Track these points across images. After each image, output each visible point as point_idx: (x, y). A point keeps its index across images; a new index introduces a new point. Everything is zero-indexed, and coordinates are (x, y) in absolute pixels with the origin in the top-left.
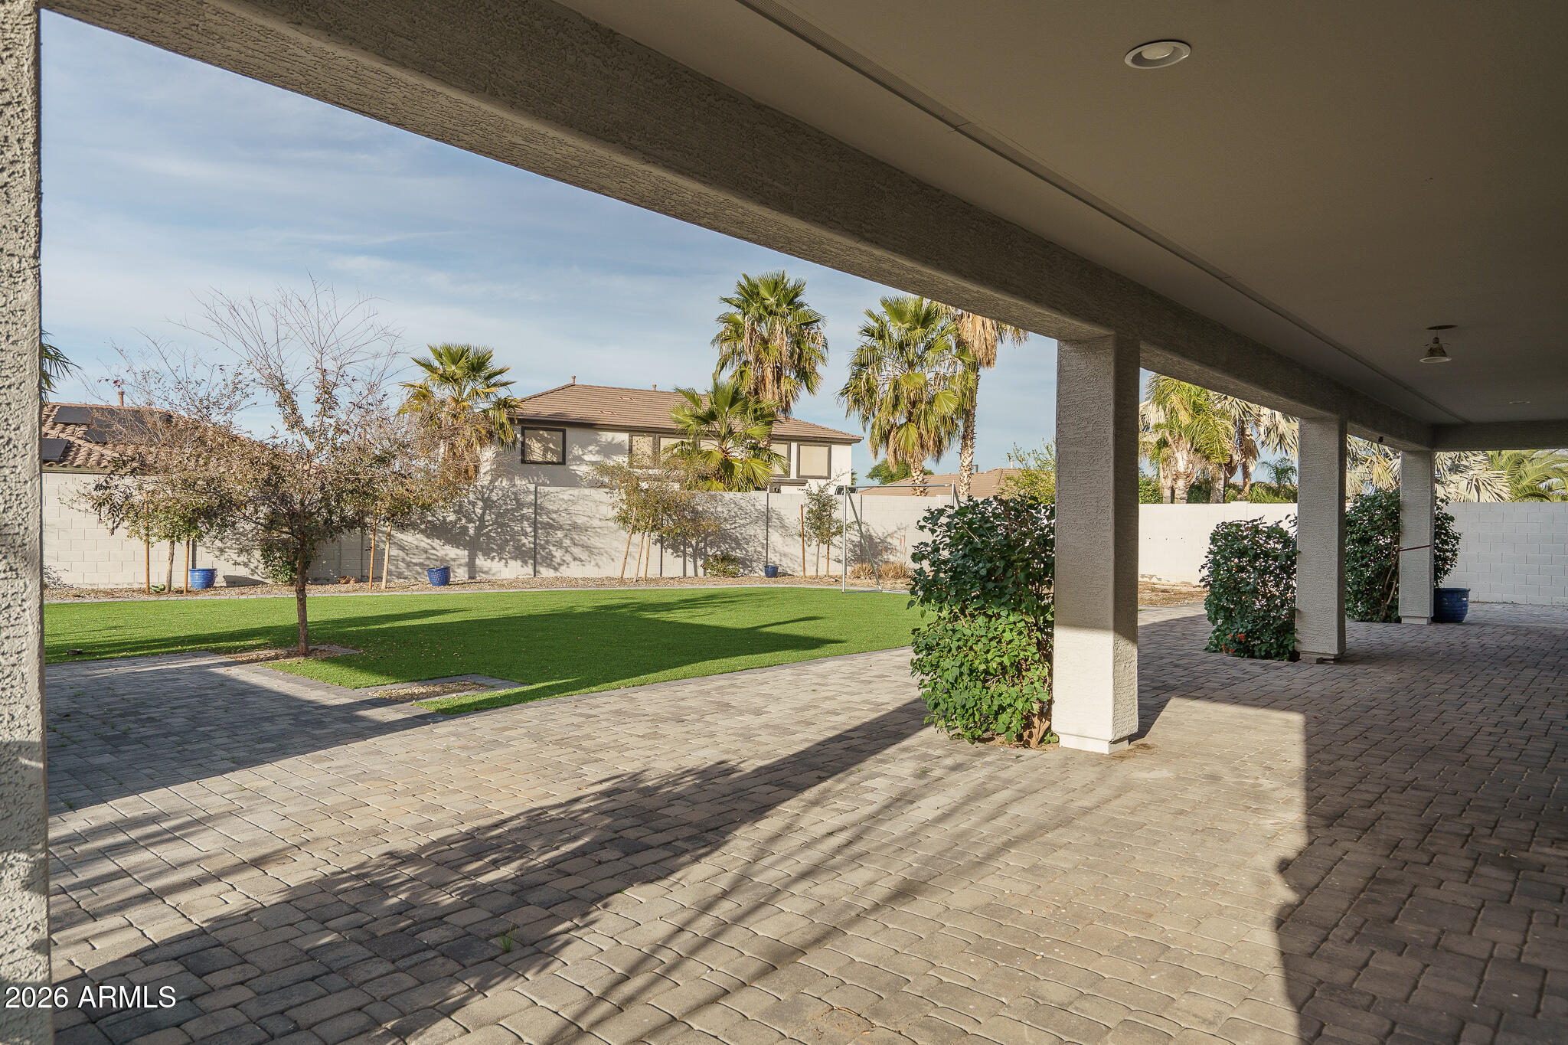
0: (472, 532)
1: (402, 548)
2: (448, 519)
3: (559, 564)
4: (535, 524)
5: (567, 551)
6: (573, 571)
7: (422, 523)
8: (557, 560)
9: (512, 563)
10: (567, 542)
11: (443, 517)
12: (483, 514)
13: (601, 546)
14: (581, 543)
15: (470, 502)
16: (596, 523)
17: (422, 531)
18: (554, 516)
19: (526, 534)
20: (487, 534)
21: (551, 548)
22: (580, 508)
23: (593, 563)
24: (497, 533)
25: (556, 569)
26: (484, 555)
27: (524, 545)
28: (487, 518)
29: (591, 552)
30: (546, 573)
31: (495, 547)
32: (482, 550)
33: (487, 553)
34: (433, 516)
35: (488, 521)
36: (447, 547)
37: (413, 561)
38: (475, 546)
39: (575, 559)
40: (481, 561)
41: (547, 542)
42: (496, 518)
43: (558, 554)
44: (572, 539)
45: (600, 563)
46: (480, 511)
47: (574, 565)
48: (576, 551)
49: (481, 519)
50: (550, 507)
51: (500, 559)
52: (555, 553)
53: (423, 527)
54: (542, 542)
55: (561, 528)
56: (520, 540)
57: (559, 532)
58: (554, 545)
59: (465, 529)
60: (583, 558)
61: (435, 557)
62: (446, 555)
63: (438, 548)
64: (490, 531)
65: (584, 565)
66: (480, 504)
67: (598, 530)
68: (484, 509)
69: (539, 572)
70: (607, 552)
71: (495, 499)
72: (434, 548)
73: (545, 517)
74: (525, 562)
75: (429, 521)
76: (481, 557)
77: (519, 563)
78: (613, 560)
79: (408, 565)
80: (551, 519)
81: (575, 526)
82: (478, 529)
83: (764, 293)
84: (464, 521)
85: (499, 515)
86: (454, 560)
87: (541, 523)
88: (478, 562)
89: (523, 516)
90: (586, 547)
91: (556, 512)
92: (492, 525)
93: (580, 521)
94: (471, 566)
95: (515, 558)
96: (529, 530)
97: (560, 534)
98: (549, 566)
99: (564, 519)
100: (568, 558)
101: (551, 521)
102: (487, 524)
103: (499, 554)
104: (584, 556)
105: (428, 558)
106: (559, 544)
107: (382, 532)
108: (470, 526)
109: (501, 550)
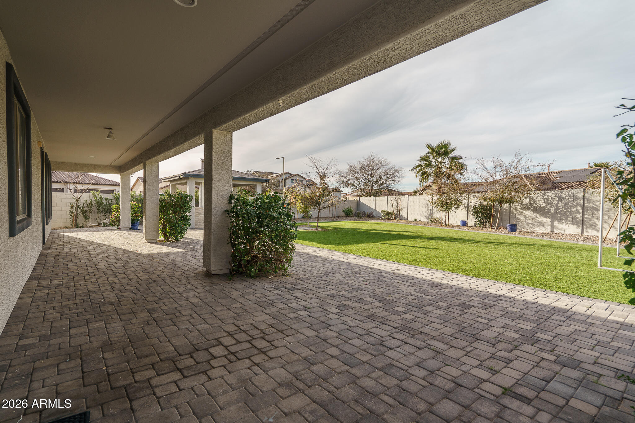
0: (552, 211)
1: (525, 217)
2: (542, 206)
4: (583, 208)
7: (531, 207)
9: (571, 226)
10: (605, 217)
11: (540, 205)
15: (552, 198)
17: (532, 211)
18: (597, 204)
19: (579, 213)
20: (560, 213)
21: (594, 220)
24: (564, 212)
25: (598, 231)
26: (558, 222)
27: (578, 218)
28: (560, 205)
30: (591, 232)
31: (564, 218)
32: (557, 219)
33: (560, 221)
34: (536, 204)
35: (560, 206)
36: (542, 217)
37: (529, 222)
38: (553, 218)
40: (556, 224)
41: (592, 217)
42: (564, 205)
44: (609, 216)
46: (557, 202)
49: (557, 206)
50: (594, 199)
51: (566, 224)
52: (597, 223)
53: (532, 209)
54: (590, 217)
56: (575, 216)
59: (549, 210)
61: (537, 221)
62: (542, 221)
64: (561, 211)
66: (557, 199)
68: (558, 201)
69: (586, 232)
71: (564, 196)
72: (537, 217)
73: (591, 204)
74: (578, 226)
75: (535, 207)
76: (557, 222)
77: (575, 226)
79: (528, 224)
82: (556, 210)
84: (549, 206)
85: (566, 204)
86: (545, 223)
87: (589, 207)
88: (555, 224)
89: (577, 204)
92: (562, 208)
94: (552, 226)
95: (573, 224)
96: (580, 210)
98: (592, 229)
101: (595, 206)
102: (559, 208)
103: (565, 222)
105: (534, 221)
107: (518, 210)
108: (552, 209)
109: (566, 220)
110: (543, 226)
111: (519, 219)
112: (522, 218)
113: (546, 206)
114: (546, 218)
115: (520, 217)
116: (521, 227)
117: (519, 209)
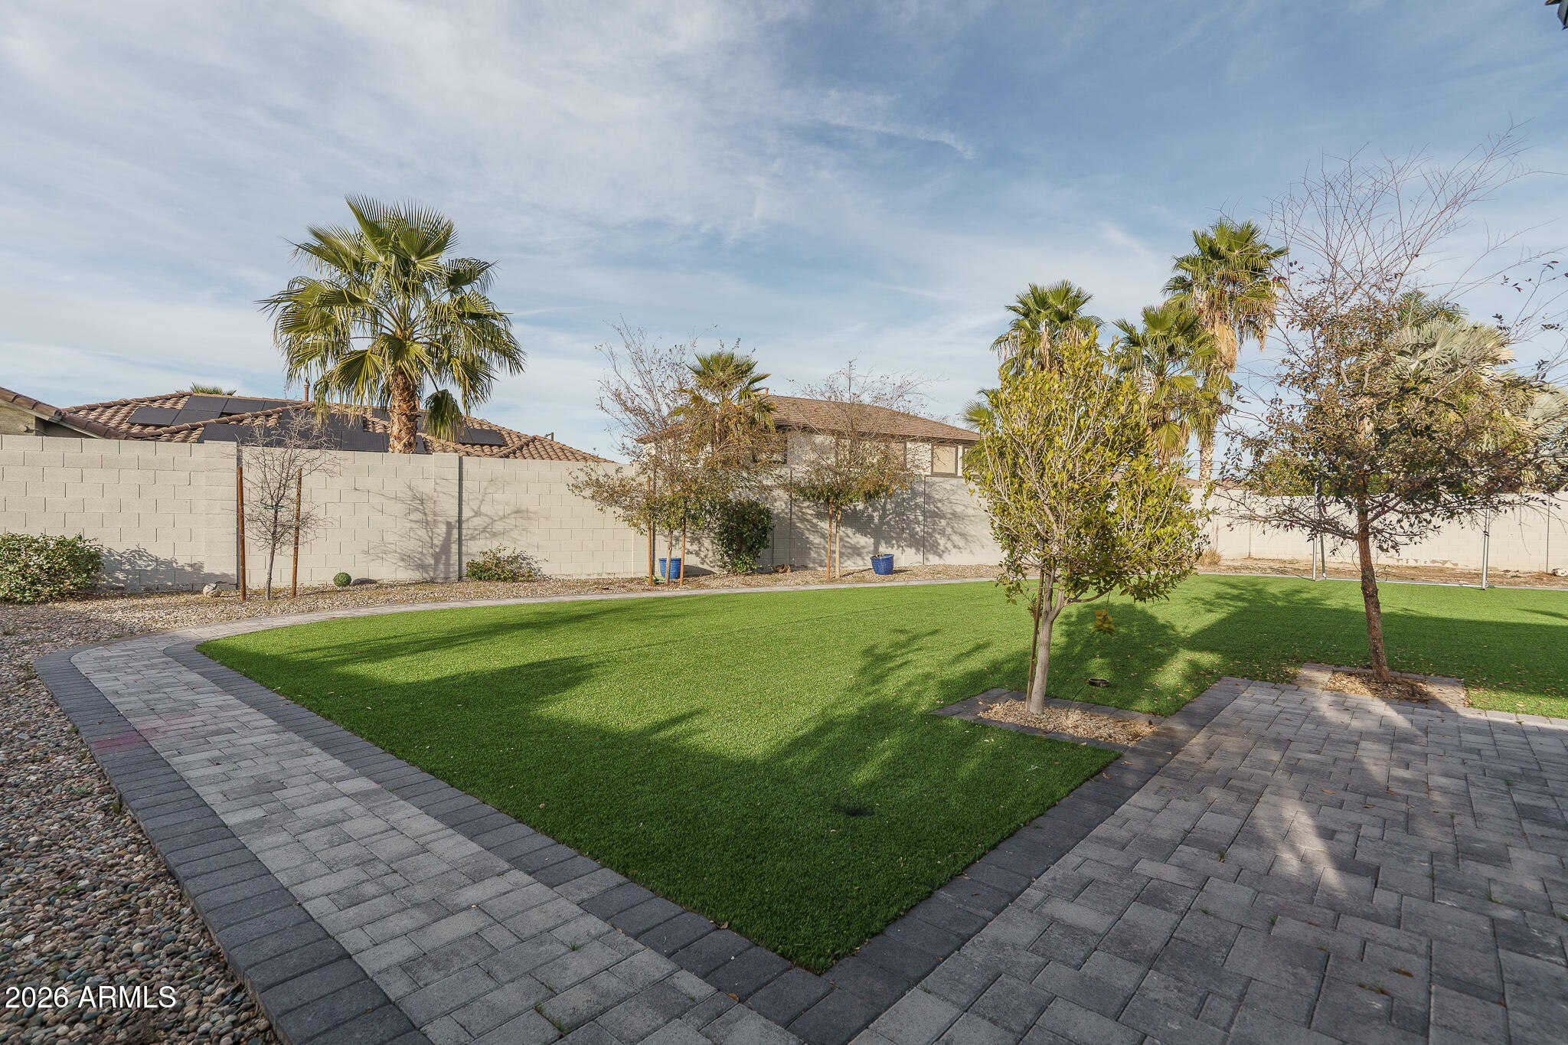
0: (876, 520)
2: (858, 508)
3: (943, 552)
4: (924, 513)
5: (949, 539)
6: (954, 559)
8: (942, 548)
9: (908, 550)
10: (949, 530)
11: (854, 506)
12: (885, 503)
13: (974, 533)
14: (959, 531)
16: (970, 512)
18: (939, 505)
19: (918, 523)
20: (888, 523)
21: (937, 536)
22: (958, 497)
23: (968, 550)
24: (895, 521)
25: (940, 556)
26: (886, 543)
27: (917, 533)
28: (889, 506)
29: (967, 539)
30: (934, 560)
31: (894, 535)
32: (884, 538)
33: (888, 541)
35: (889, 510)
36: (858, 535)
38: (879, 534)
39: (955, 546)
40: (884, 549)
41: (934, 530)
42: (895, 507)
43: (942, 541)
44: (952, 528)
45: (974, 551)
46: (883, 500)
47: (954, 551)
48: (955, 538)
49: (884, 508)
50: (937, 496)
51: (899, 547)
52: (939, 541)
54: (930, 530)
55: (942, 516)
56: (914, 529)
57: (942, 521)
58: (939, 534)
59: (871, 517)
60: (961, 546)
62: (858, 543)
63: (851, 534)
64: (890, 519)
65: (961, 552)
67: (972, 518)
69: (927, 559)
70: (978, 540)
72: (848, 536)
73: (932, 506)
74: (918, 550)
76: (884, 545)
77: (913, 550)
78: (983, 547)
80: (937, 508)
81: (954, 514)
82: (882, 517)
83: (1051, 300)
84: (870, 509)
85: (897, 505)
86: (863, 547)
87: (929, 511)
89: (916, 504)
90: (963, 535)
91: (940, 501)
92: (892, 514)
93: (959, 509)
95: (910, 546)
96: (921, 518)
97: (943, 522)
98: (936, 553)
99: (946, 508)
100: (949, 545)
101: (936, 510)
103: (897, 542)
104: (961, 543)
105: (844, 546)
106: (943, 533)
107: (808, 521)
108: (875, 514)
109: (899, 539)
110: (859, 555)
111: (811, 543)
112: (816, 540)
113: (866, 508)
114: (866, 536)
115: (811, 537)
116: (814, 563)
117: (809, 517)
